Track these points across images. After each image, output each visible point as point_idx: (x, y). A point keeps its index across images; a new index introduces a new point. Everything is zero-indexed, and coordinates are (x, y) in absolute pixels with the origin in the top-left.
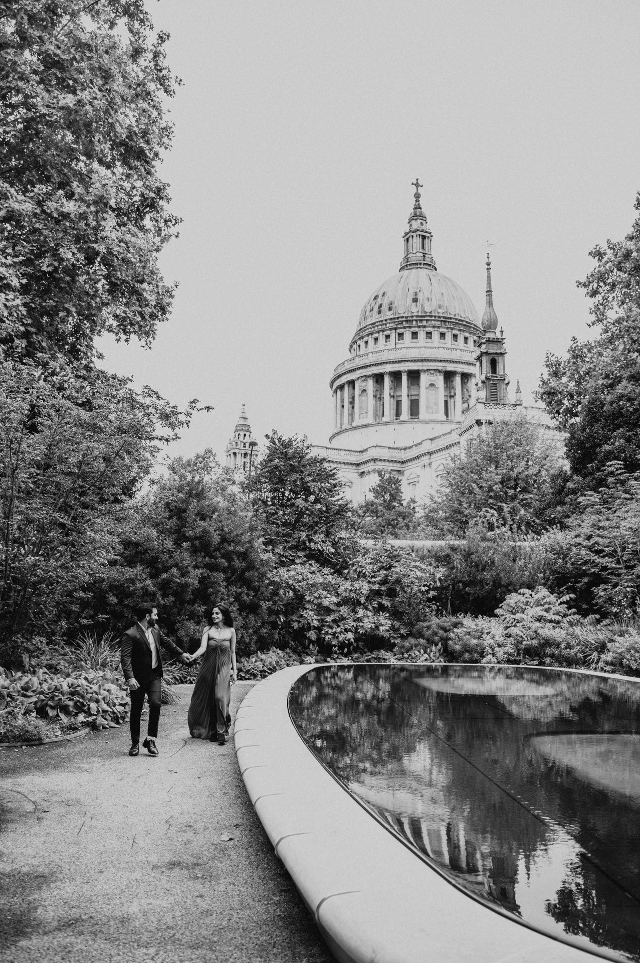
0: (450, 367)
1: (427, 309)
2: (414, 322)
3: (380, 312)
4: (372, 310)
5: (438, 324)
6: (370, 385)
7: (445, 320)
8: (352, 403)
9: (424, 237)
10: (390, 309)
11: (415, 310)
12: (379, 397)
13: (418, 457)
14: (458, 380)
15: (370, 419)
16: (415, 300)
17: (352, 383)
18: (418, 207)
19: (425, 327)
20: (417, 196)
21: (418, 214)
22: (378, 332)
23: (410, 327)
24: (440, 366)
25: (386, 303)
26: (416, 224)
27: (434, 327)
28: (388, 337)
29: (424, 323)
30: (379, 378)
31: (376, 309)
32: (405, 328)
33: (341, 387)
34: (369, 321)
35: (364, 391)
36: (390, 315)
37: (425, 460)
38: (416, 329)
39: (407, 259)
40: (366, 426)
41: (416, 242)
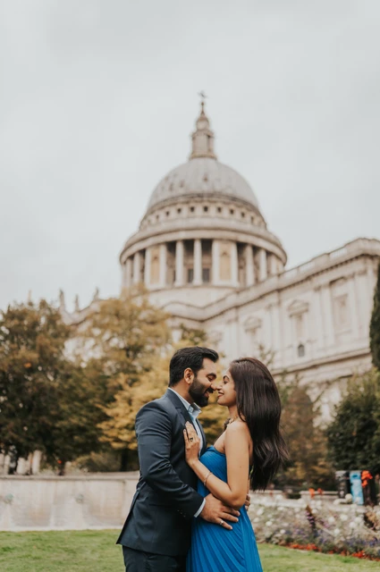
0: (242, 238)
1: (218, 188)
2: (205, 199)
3: (171, 189)
4: (163, 188)
5: (227, 201)
6: (163, 251)
7: (234, 199)
8: (143, 270)
9: (209, 137)
10: (182, 186)
11: (206, 188)
12: (171, 265)
13: (222, 313)
14: (249, 251)
15: (161, 283)
16: (206, 180)
17: (143, 252)
18: (203, 113)
19: (215, 202)
20: (203, 104)
21: (203, 118)
22: (170, 205)
23: (202, 202)
24: (233, 236)
25: (177, 181)
26: (202, 125)
27: (224, 203)
28: (179, 211)
29: (214, 199)
30: (171, 246)
31: (167, 187)
32: (196, 202)
33: (132, 257)
34: (161, 198)
35: (156, 258)
36: (181, 191)
37: (232, 314)
38: (206, 204)
39: (193, 152)
40: (157, 291)
41: (202, 139)
